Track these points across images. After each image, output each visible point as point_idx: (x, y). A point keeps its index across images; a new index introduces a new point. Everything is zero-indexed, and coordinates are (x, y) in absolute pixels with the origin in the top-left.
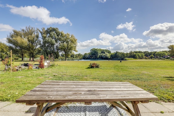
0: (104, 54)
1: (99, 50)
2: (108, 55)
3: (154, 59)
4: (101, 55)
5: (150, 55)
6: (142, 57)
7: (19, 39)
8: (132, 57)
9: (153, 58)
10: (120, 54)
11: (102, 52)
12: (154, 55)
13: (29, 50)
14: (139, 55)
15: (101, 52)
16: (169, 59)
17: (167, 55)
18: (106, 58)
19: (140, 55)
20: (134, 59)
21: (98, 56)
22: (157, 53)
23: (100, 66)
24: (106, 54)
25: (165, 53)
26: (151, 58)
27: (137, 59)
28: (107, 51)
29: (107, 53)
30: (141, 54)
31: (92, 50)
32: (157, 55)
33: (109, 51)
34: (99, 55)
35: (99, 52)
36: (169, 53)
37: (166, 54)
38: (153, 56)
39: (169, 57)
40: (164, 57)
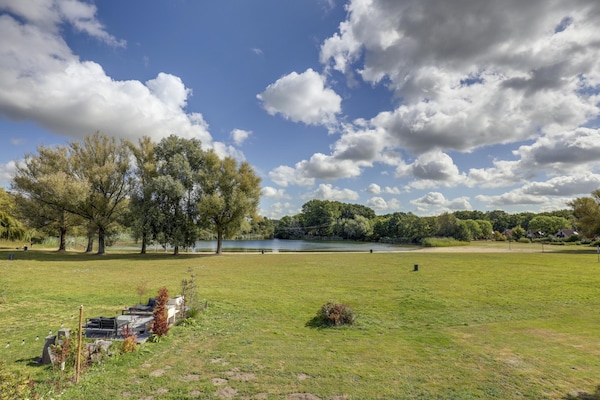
0: (351, 221)
1: (333, 207)
2: (367, 225)
3: (527, 242)
4: (341, 223)
5: (510, 228)
6: (485, 232)
7: (58, 182)
8: (452, 235)
9: (523, 239)
10: (409, 222)
11: (344, 215)
12: (525, 226)
13: (90, 217)
14: (472, 228)
15: (340, 213)
16: (579, 242)
17: (570, 227)
18: (359, 237)
19: (478, 226)
20: (458, 242)
21: (331, 230)
22: (534, 220)
23: (354, 317)
24: (359, 222)
25: (564, 220)
26: (517, 237)
27: (466, 240)
28: (362, 211)
29: (362, 218)
30: (480, 221)
31: (308, 204)
32: (535, 226)
33: (367, 209)
34: (334, 223)
35: (335, 214)
36: (575, 219)
37: (567, 224)
38: (523, 230)
39: (576, 233)
40: (559, 233)
